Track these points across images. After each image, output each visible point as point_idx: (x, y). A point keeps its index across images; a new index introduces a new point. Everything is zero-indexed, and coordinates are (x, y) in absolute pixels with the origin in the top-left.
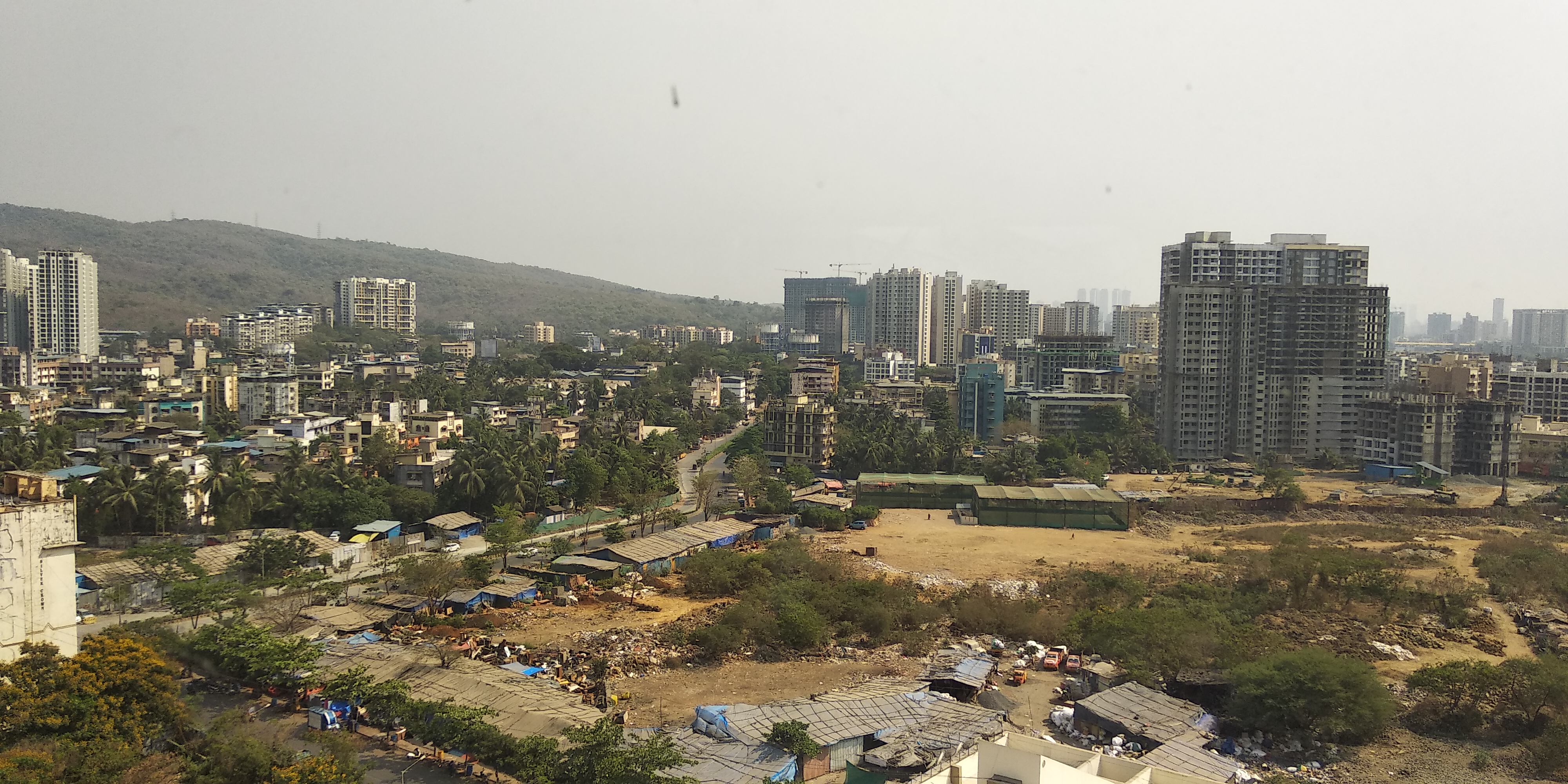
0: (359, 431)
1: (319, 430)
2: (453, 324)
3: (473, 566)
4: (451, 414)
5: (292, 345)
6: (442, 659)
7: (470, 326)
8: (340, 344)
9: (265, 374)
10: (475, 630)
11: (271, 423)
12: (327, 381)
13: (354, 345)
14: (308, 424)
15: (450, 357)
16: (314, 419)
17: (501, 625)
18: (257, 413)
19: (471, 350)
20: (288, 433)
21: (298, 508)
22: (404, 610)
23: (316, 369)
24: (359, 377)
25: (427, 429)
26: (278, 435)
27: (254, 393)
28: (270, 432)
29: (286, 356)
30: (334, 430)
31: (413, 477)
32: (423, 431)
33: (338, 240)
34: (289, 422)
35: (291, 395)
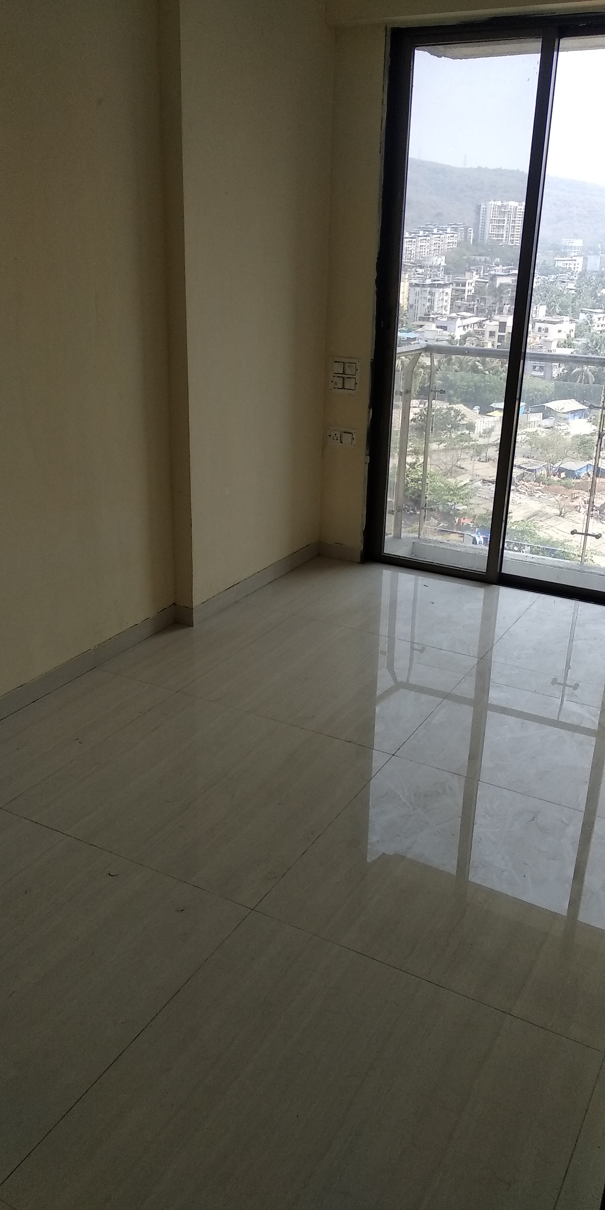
0: (496, 329)
1: (466, 327)
2: (565, 241)
3: (583, 443)
4: (566, 318)
5: (444, 258)
6: (561, 509)
7: (578, 243)
8: (478, 258)
9: (428, 281)
10: (581, 492)
11: (431, 320)
12: (470, 289)
13: (488, 259)
14: (459, 322)
15: (564, 271)
16: (464, 318)
17: (601, 491)
18: (421, 313)
19: (578, 265)
20: (445, 328)
21: (452, 386)
22: (529, 470)
23: (462, 278)
24: (492, 286)
25: (547, 330)
26: (440, 330)
27: (420, 296)
28: (433, 326)
29: (438, 267)
30: (476, 328)
31: (537, 368)
32: (543, 332)
33: (479, 169)
34: (445, 319)
35: (446, 298)
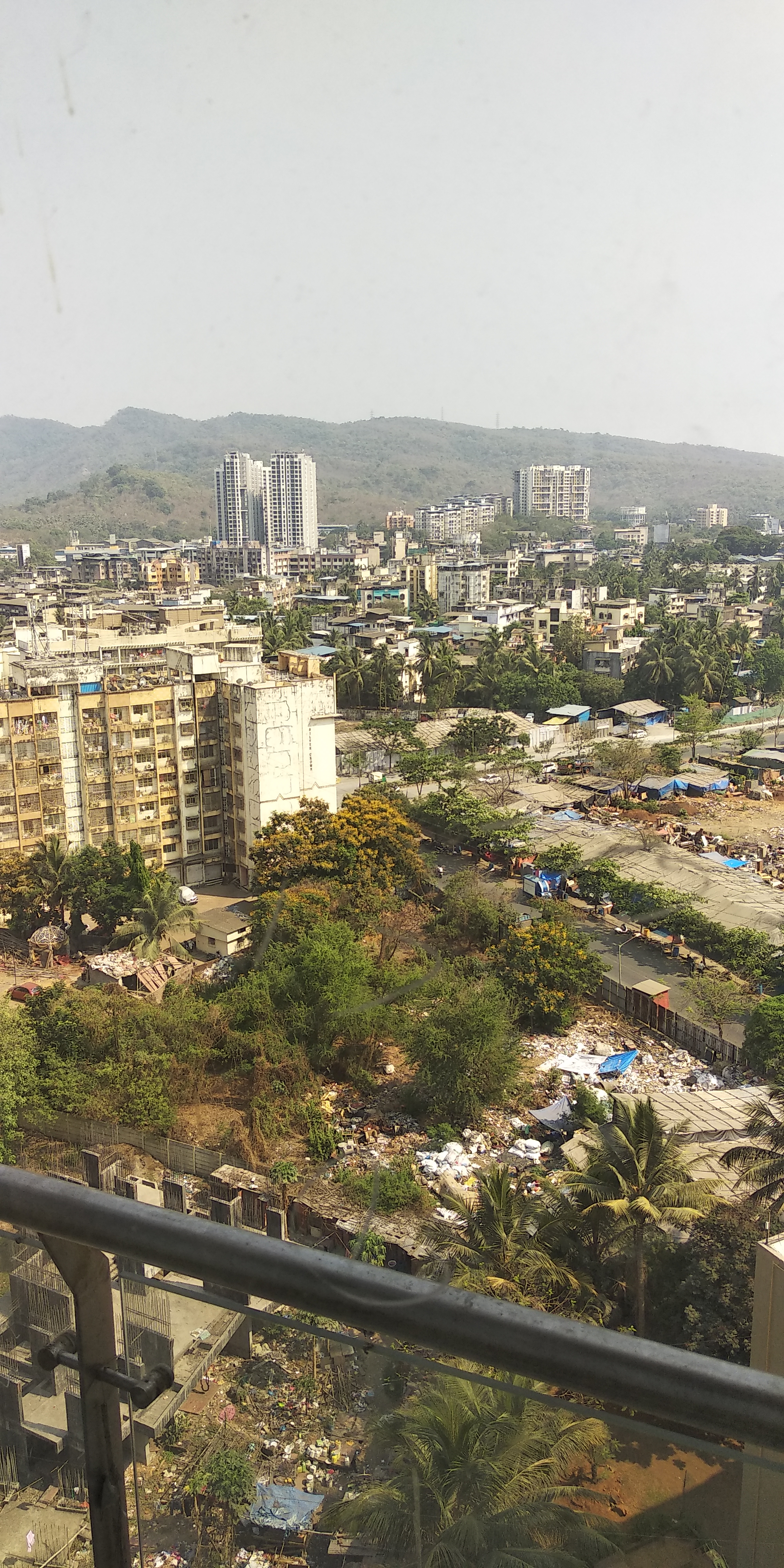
0: (548, 617)
1: (510, 617)
2: (624, 510)
3: (665, 755)
4: (633, 601)
5: (479, 535)
6: (644, 841)
7: (642, 511)
8: (520, 533)
9: (460, 564)
10: (669, 816)
11: (467, 609)
12: (512, 570)
13: (533, 533)
14: (501, 612)
15: (624, 544)
16: (506, 606)
17: (695, 814)
18: (453, 601)
19: (644, 536)
20: (484, 619)
21: (497, 690)
22: (600, 791)
23: (503, 558)
24: (540, 566)
25: (610, 616)
26: (477, 621)
27: (452, 581)
28: (470, 618)
29: (473, 546)
30: (523, 617)
31: (601, 663)
32: (605, 618)
33: (515, 429)
34: (484, 608)
35: (483, 583)
